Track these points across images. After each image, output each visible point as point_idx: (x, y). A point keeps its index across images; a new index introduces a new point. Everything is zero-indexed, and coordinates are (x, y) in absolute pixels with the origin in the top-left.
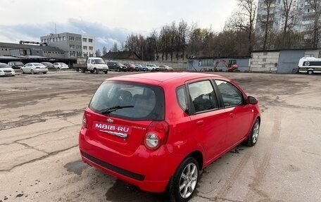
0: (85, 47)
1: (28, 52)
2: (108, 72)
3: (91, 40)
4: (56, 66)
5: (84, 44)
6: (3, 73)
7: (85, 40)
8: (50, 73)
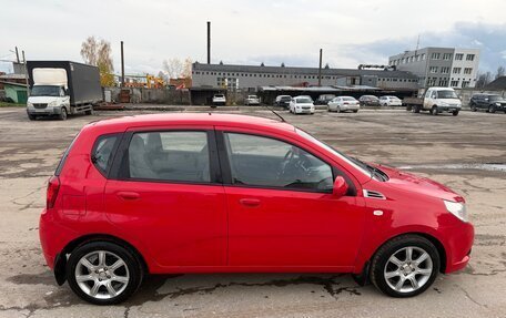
0: (457, 70)
1: (357, 81)
2: (460, 113)
3: (471, 57)
4: (382, 101)
5: (456, 63)
6: (300, 110)
7: (460, 56)
8: (364, 112)
